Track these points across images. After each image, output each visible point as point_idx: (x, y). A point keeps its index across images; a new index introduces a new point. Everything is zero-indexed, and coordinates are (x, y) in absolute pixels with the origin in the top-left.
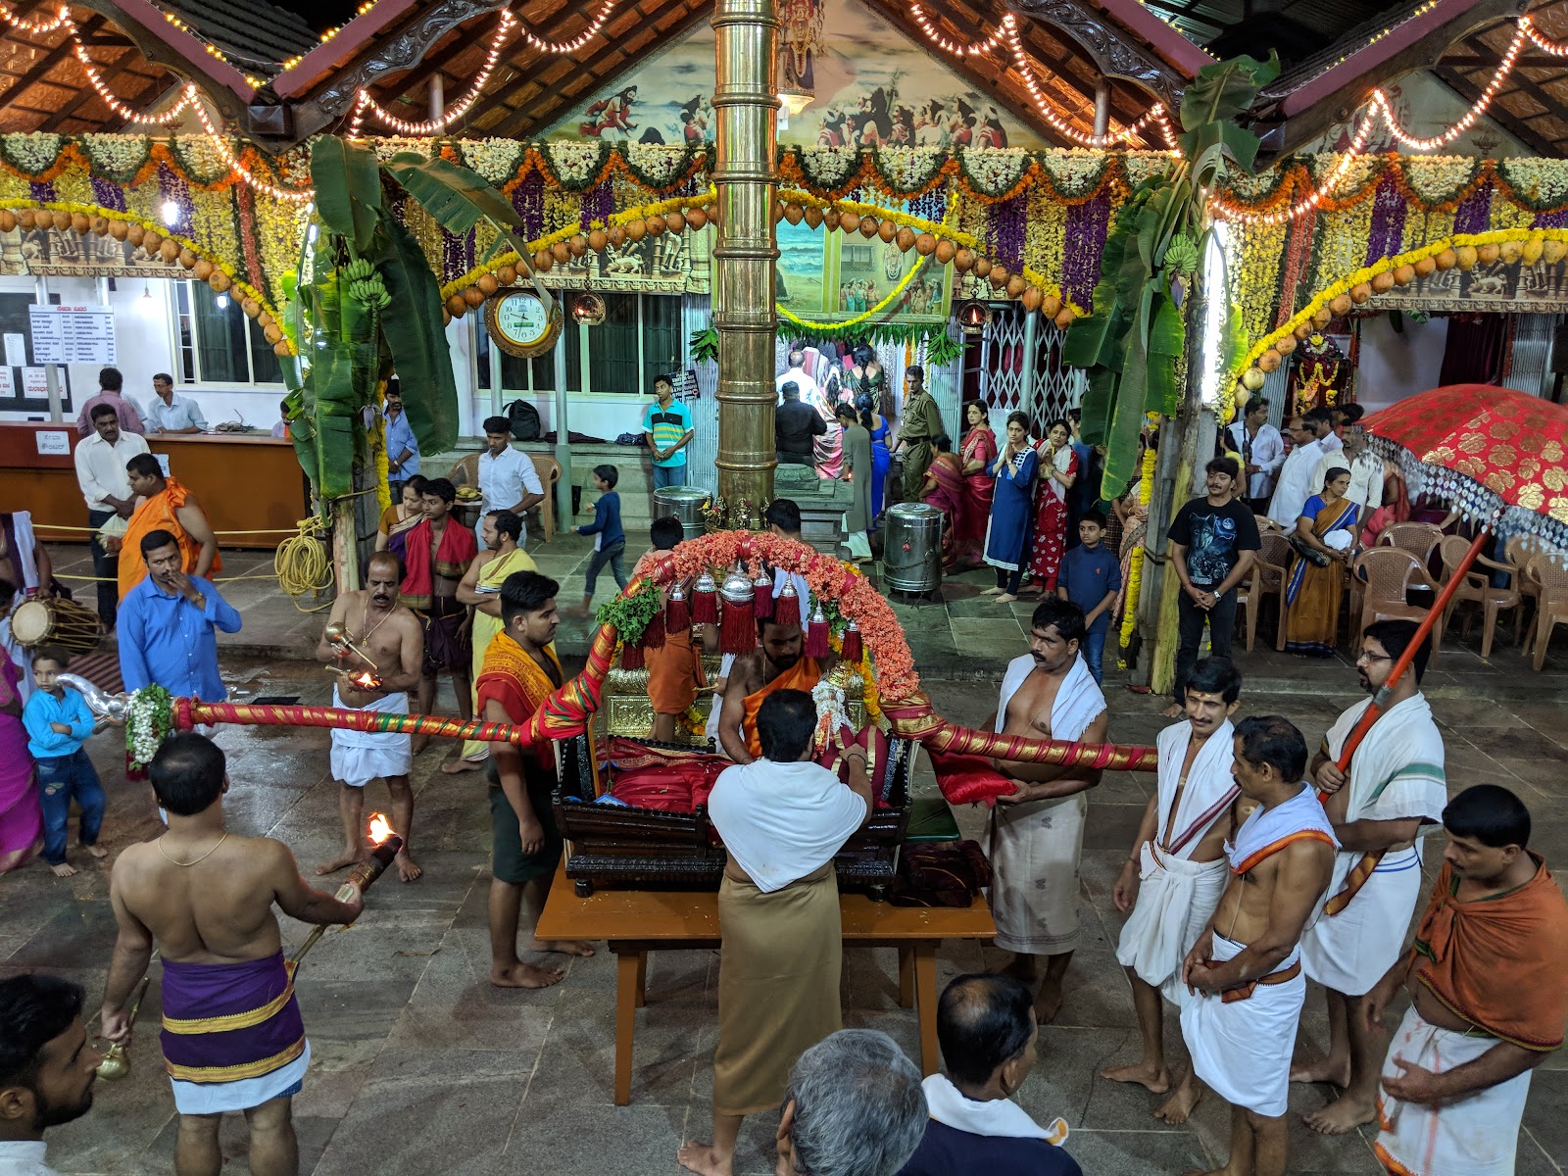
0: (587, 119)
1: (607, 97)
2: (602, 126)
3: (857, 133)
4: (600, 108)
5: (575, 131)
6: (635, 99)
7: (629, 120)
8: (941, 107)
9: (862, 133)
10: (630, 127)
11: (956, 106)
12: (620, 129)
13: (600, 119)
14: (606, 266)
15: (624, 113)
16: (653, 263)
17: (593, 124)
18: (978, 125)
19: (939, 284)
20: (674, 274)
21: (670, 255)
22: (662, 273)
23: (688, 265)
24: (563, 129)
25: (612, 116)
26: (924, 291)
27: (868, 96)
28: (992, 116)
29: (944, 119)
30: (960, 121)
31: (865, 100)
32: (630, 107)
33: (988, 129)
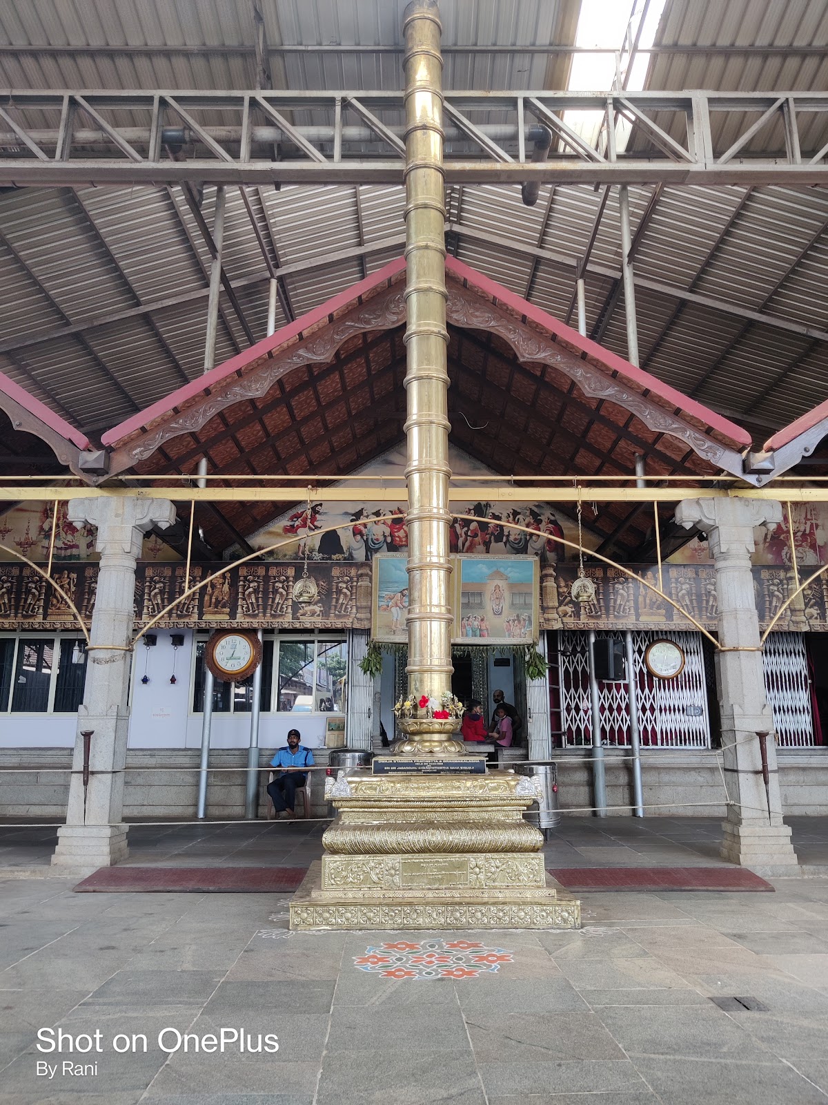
0: (290, 523)
1: (302, 510)
2: (298, 527)
3: (466, 529)
4: (297, 516)
5: (280, 531)
6: (321, 511)
7: (316, 523)
8: (519, 513)
9: (469, 529)
10: (316, 527)
11: (528, 512)
12: (310, 529)
13: (297, 523)
14: (297, 612)
15: (313, 519)
16: (330, 609)
17: (292, 526)
18: (544, 523)
19: (529, 617)
20: (344, 616)
21: (342, 604)
22: (336, 615)
23: (354, 610)
24: (272, 529)
25: (305, 521)
26: (519, 622)
27: (472, 507)
28: (552, 518)
29: (521, 520)
30: (532, 521)
31: (470, 510)
32: (317, 515)
33: (550, 525)
